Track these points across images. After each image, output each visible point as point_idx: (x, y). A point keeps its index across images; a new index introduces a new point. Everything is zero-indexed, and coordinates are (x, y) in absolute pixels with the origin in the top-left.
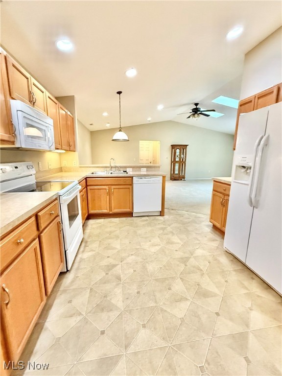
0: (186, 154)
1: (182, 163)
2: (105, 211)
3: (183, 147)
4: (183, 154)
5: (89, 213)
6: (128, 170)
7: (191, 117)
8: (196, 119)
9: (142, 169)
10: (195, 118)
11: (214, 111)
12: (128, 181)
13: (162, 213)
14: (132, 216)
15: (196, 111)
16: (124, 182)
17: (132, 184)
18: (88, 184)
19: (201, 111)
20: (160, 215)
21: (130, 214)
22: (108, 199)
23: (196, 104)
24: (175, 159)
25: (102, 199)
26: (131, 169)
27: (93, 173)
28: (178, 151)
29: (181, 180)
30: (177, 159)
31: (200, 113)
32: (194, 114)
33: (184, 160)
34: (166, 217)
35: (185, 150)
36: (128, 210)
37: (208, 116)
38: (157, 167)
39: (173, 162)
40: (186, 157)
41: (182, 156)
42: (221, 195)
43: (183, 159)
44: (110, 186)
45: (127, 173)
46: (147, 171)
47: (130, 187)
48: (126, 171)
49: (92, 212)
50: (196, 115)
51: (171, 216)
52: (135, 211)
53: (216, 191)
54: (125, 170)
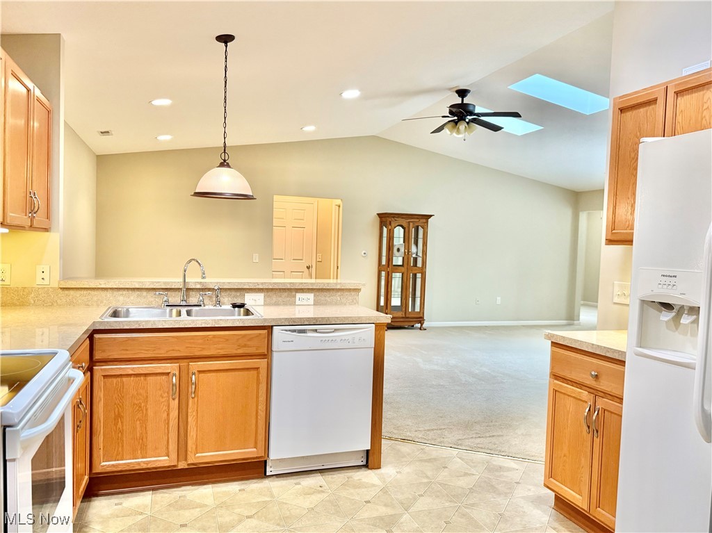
0: (425, 244)
1: (414, 272)
2: (161, 461)
3: (416, 223)
4: (416, 244)
5: (97, 469)
6: (250, 300)
7: (446, 131)
8: (461, 136)
9: (299, 295)
10: (458, 132)
11: (516, 115)
12: (255, 342)
13: (370, 460)
14: (264, 475)
15: (461, 113)
16: (240, 346)
17: (267, 355)
18: (97, 356)
19: (478, 115)
20: (366, 466)
21: (255, 469)
22: (174, 414)
23: (462, 93)
24: (389, 259)
25: (150, 413)
26: (260, 297)
27: (115, 314)
28: (399, 232)
29: (412, 327)
30: (398, 260)
31: (473, 121)
32: (456, 123)
33: (419, 264)
34: (388, 470)
35: (421, 231)
36: (249, 452)
37: (496, 128)
38: (349, 290)
39: (385, 268)
40: (424, 252)
41: (414, 249)
42: (584, 394)
43: (415, 260)
44: (184, 363)
45: (248, 313)
46: (316, 303)
47: (262, 363)
48: (242, 306)
49: (105, 465)
50: (462, 126)
51: (407, 470)
52: (273, 455)
53: (565, 380)
54: (239, 301)
